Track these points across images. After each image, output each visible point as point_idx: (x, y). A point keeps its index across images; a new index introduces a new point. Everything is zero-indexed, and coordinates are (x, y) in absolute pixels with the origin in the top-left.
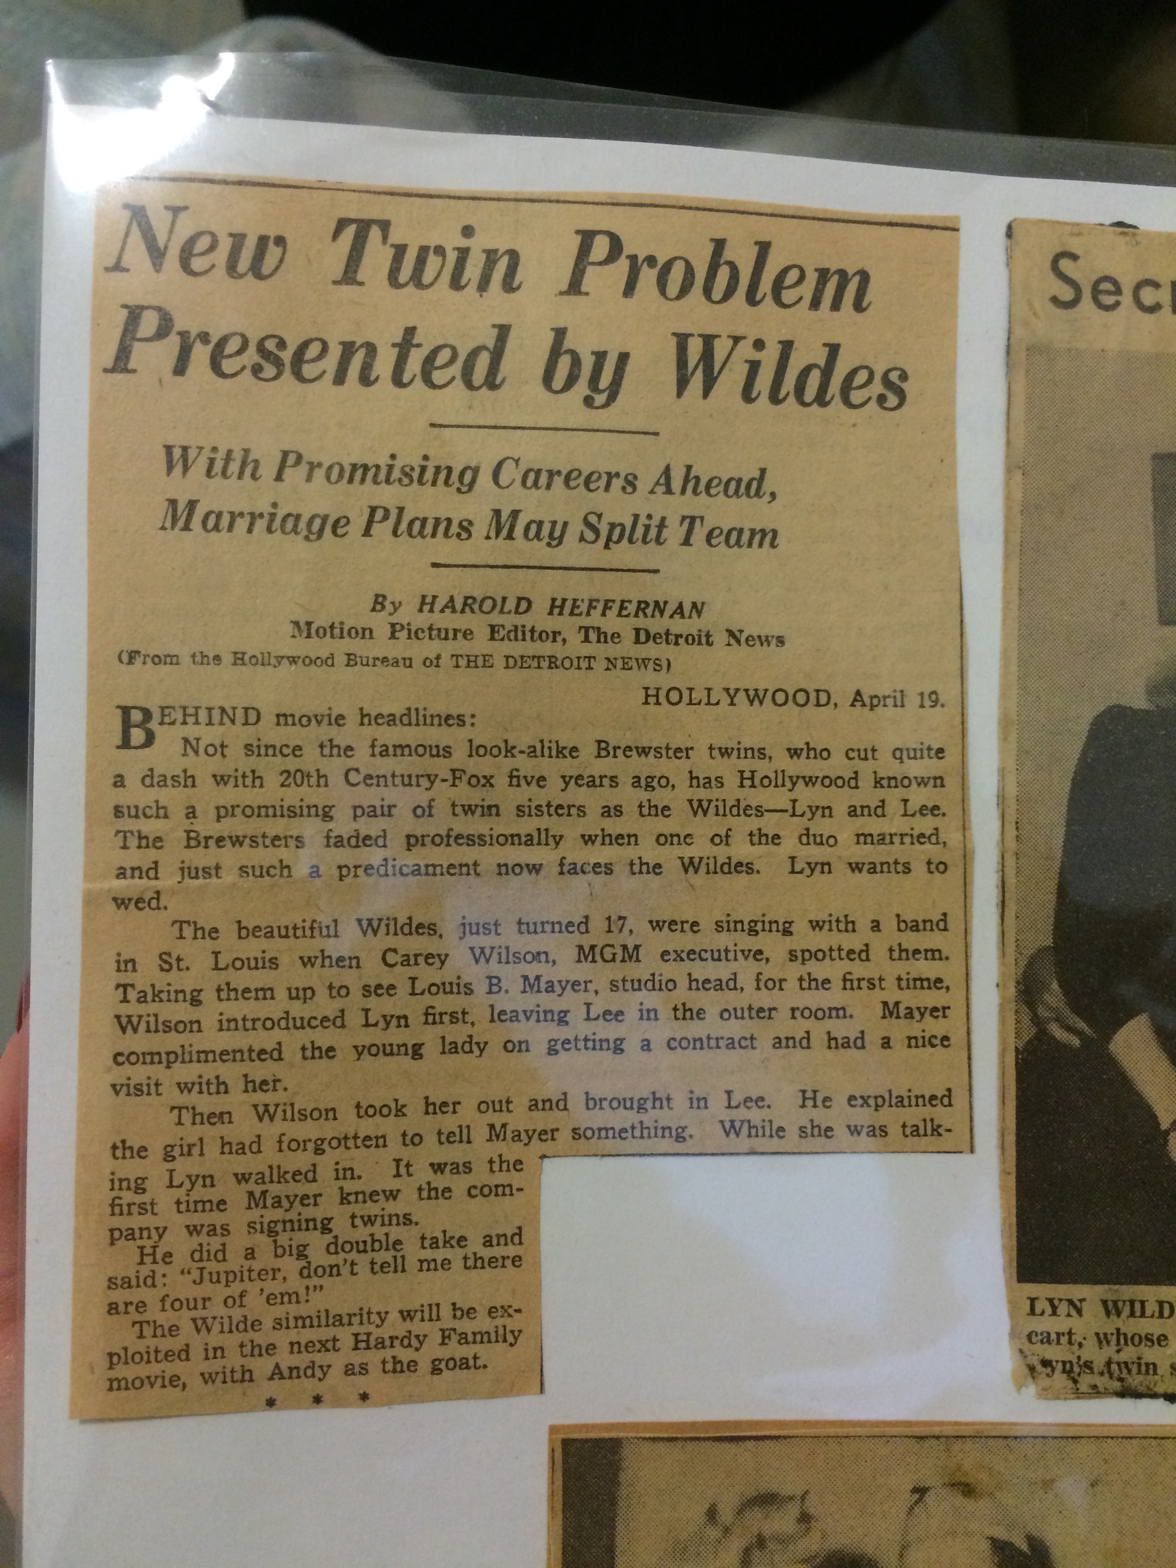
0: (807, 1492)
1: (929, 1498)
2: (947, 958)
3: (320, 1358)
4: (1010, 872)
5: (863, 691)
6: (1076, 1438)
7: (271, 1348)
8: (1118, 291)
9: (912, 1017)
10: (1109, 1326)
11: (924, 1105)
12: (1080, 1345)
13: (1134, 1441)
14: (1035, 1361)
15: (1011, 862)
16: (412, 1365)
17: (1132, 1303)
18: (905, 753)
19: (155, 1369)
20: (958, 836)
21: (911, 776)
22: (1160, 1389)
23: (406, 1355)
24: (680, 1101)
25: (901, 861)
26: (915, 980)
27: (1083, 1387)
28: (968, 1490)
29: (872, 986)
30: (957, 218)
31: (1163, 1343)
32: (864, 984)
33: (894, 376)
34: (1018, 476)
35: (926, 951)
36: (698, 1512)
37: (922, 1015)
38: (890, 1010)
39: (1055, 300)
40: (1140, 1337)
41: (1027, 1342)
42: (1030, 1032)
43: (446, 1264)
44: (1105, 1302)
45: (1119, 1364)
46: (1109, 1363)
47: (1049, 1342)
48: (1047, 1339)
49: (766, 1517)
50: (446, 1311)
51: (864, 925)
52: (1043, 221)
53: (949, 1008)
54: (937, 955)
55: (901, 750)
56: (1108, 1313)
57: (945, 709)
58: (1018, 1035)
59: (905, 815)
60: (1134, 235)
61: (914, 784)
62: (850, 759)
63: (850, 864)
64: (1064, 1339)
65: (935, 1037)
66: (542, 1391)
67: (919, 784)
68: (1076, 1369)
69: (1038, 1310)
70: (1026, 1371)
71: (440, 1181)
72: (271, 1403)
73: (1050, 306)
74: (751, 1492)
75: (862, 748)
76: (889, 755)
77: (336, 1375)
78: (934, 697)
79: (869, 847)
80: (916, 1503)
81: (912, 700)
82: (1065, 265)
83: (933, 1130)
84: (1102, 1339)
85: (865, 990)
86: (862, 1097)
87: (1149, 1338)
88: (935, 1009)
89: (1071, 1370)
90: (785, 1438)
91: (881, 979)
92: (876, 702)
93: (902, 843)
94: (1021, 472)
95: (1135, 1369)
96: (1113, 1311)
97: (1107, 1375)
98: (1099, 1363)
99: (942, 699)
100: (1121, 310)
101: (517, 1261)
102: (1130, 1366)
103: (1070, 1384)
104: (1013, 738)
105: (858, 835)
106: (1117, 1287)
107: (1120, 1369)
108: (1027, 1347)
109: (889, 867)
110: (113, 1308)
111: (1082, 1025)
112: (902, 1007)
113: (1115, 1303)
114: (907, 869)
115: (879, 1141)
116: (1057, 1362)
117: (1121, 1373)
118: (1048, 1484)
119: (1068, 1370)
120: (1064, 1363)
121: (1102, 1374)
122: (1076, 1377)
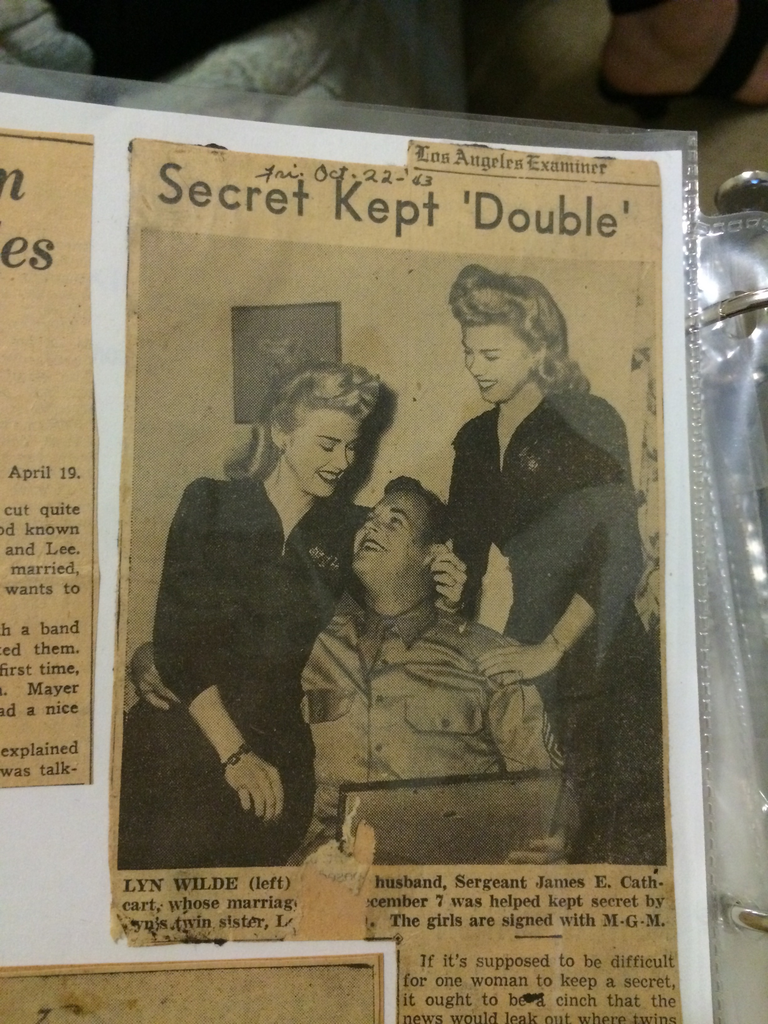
1: (51, 1017)
2: (78, 652)
4: (125, 592)
5: (18, 467)
6: (153, 972)
8: (209, 193)
9: (51, 693)
10: (178, 896)
11: (57, 753)
12: (158, 910)
13: (192, 972)
14: (127, 922)
15: (125, 585)
17: (195, 880)
18: (50, 510)
20: (89, 567)
21: (54, 526)
22: (212, 937)
25: (46, 585)
26: (54, 667)
27: (159, 938)
28: (78, 1010)
29: (21, 672)
30: (92, 137)
31: (215, 906)
32: (16, 671)
33: (43, 246)
34: (134, 319)
35: (62, 647)
37: (58, 692)
38: (34, 689)
39: (162, 197)
40: (200, 902)
41: (122, 909)
42: (134, 700)
44: (176, 881)
45: (185, 921)
46: (178, 921)
47: (137, 909)
48: (135, 907)
51: (16, 630)
52: (156, 141)
53: (78, 686)
54: (70, 650)
55: (47, 508)
56: (178, 888)
57: (81, 480)
58: (126, 703)
59: (49, 553)
60: (222, 154)
61: (56, 532)
62: (8, 514)
63: (7, 588)
64: (147, 907)
65: (67, 706)
67: (60, 532)
68: (155, 926)
69: (131, 888)
70: (122, 929)
73: (159, 201)
75: (17, 506)
76: (38, 511)
78: (72, 471)
79: (21, 576)
80: (42, 1020)
81: (56, 474)
82: (171, 173)
83: (63, 770)
84: (173, 906)
85: (16, 676)
86: (12, 750)
87: (206, 904)
88: (68, 687)
89: (152, 927)
91: (28, 668)
92: (29, 474)
93: (46, 573)
94: (136, 316)
95: (195, 924)
96: (182, 886)
97: (176, 929)
98: (171, 921)
99: (78, 473)
100: (210, 206)
102: (192, 922)
103: (151, 936)
104: (129, 499)
105: (13, 568)
106: (185, 870)
107: (186, 925)
108: (122, 913)
109: (36, 590)
111: (171, 695)
112: (43, 686)
113: (184, 880)
114: (50, 591)
115: (24, 779)
116: (142, 922)
117: (186, 927)
118: (132, 1004)
119: (149, 927)
120: (147, 923)
121: (173, 928)
122: (155, 931)
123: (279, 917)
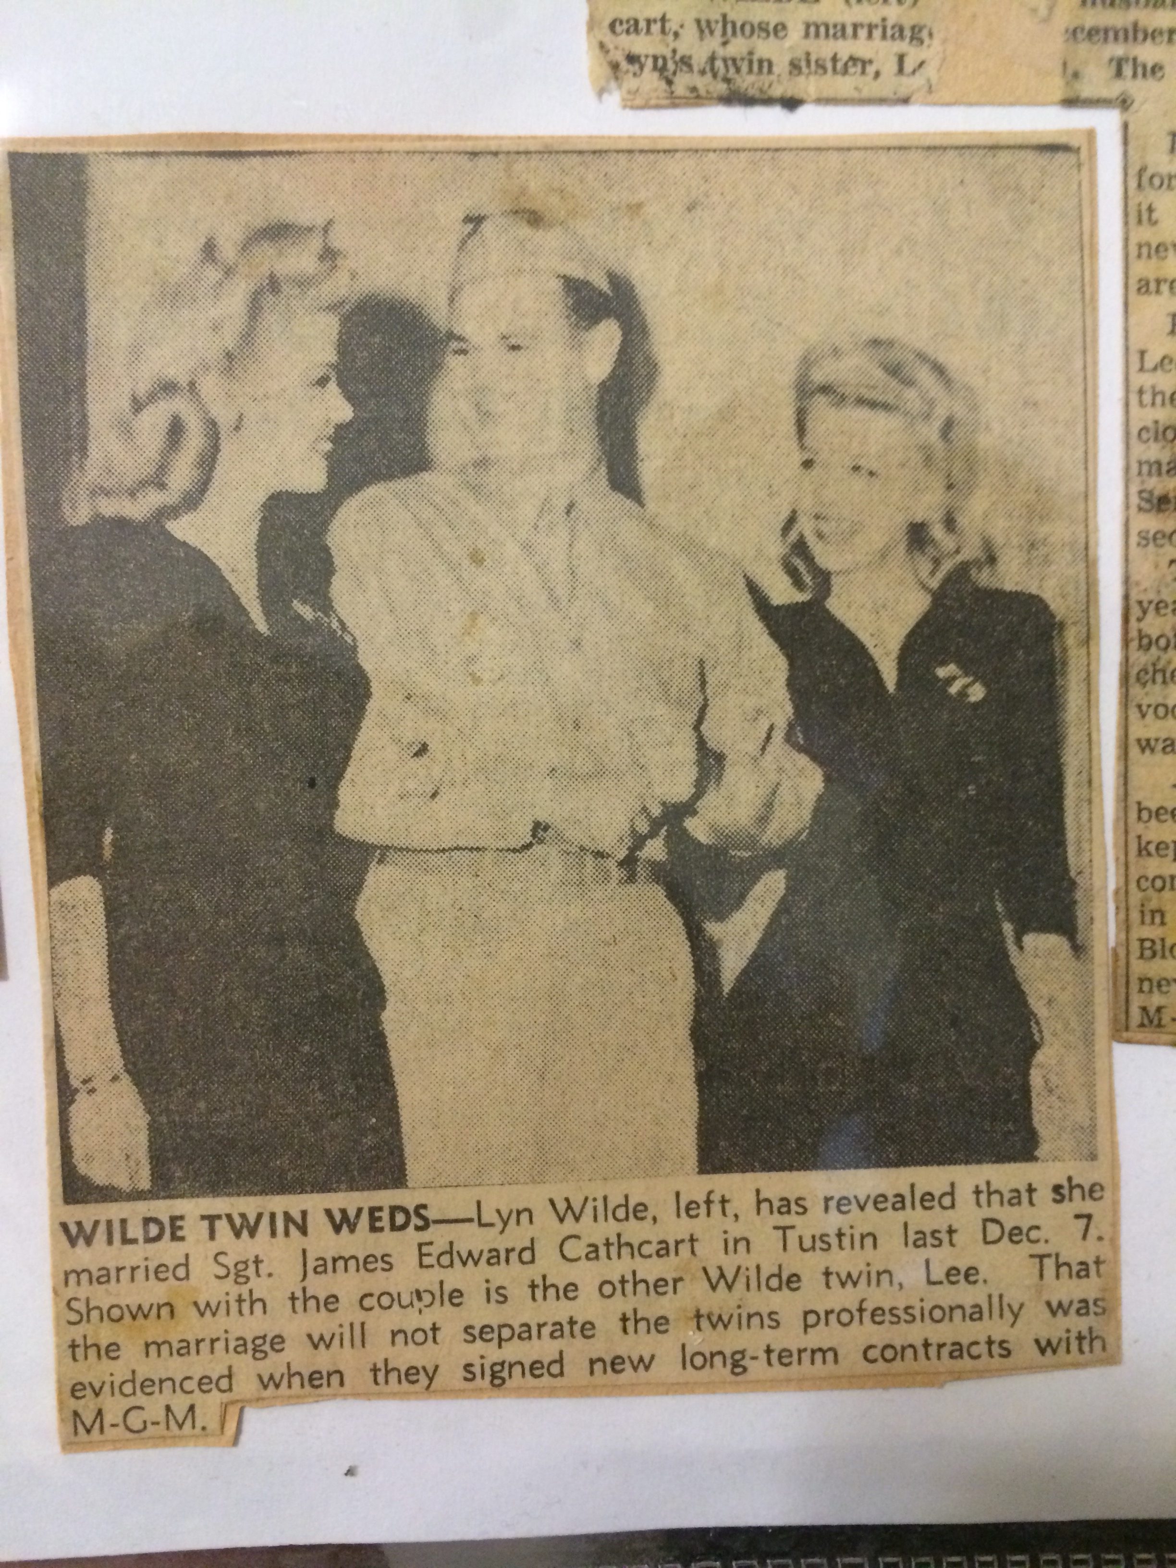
0: (330, 222)
1: (487, 228)
6: (669, 151)
10: (712, 11)
12: (676, 35)
13: (742, 155)
14: (619, 57)
22: (777, 91)
28: (535, 219)
31: (781, 34)
36: (191, 248)
40: (752, 27)
41: (608, 32)
45: (725, 60)
46: (712, 59)
47: (637, 31)
48: (634, 28)
49: (280, 254)
64: (656, 28)
68: (671, 66)
70: (608, 71)
74: (259, 223)
80: (470, 235)
84: (704, 28)
87: (763, 28)
89: (664, 68)
90: (300, 153)
95: (745, 68)
97: (709, 75)
98: (699, 58)
102: (739, 63)
103: (663, 85)
107: (726, 66)
108: (609, 39)
116: (647, 56)
117: (727, 70)
118: (635, 208)
119: (660, 66)
120: (655, 58)
121: (703, 72)
122: (670, 77)
123: (901, 58)
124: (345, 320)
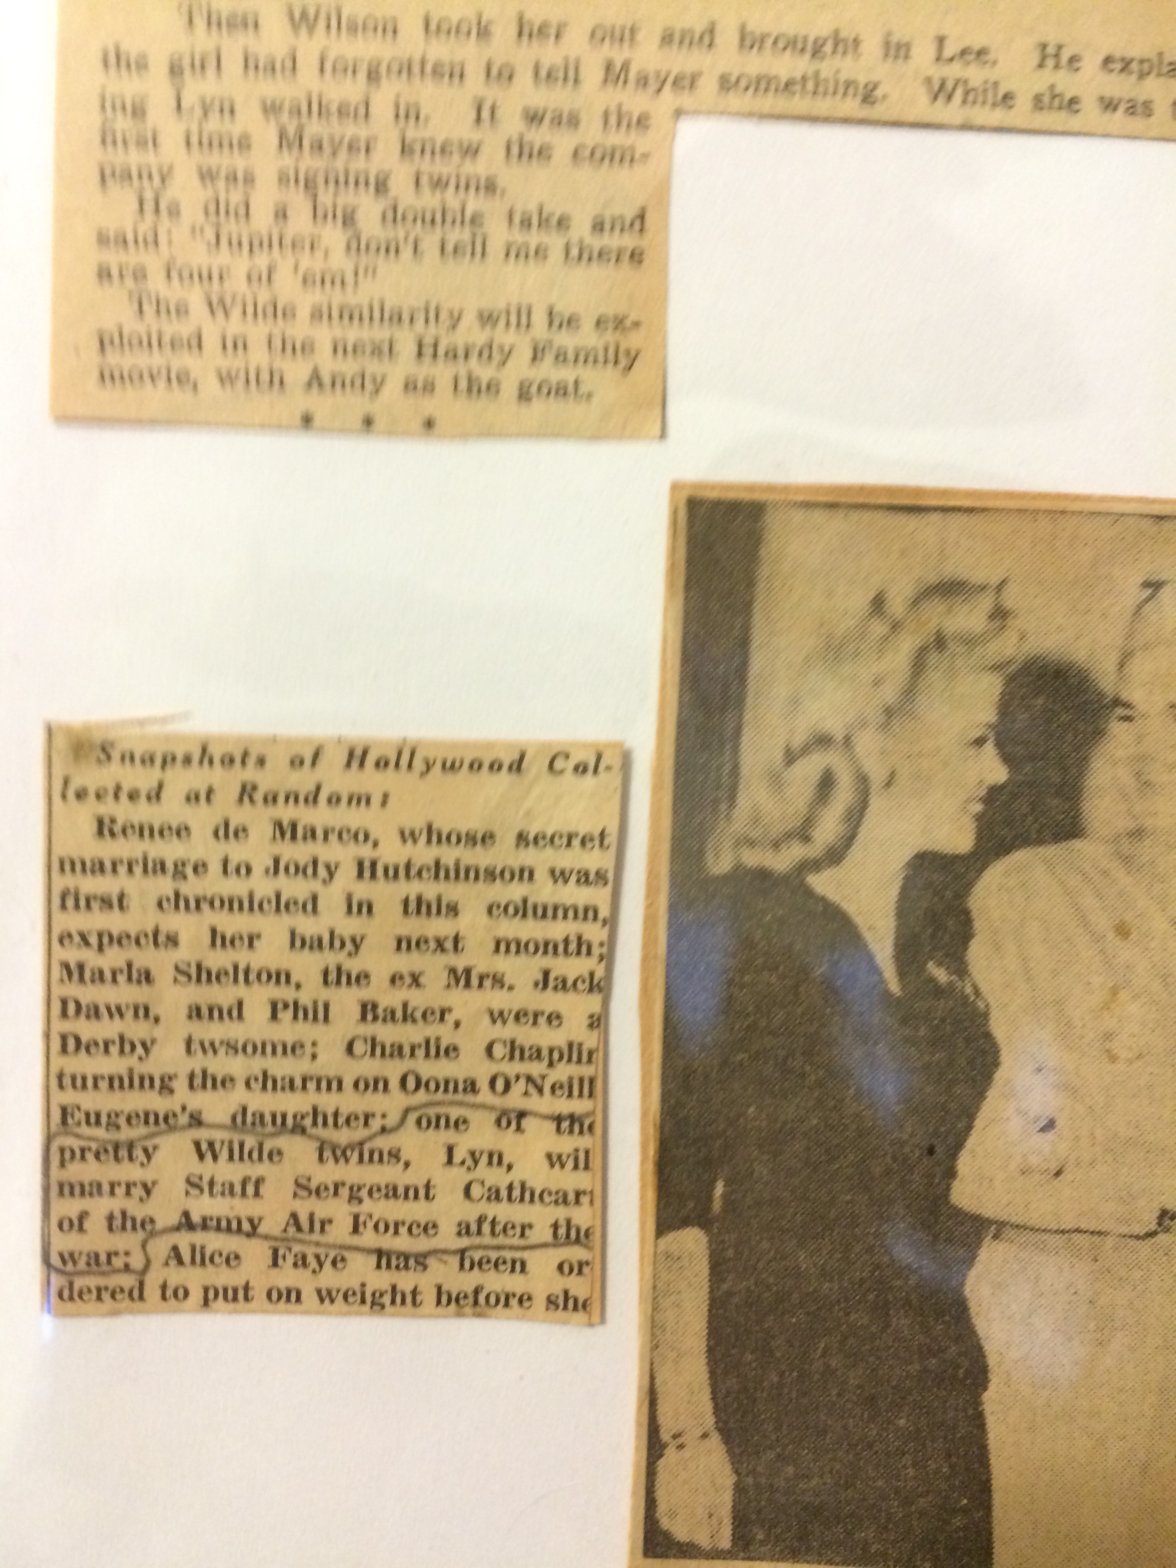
0: (1003, 583)
1: (1166, 593)
3: (373, 367)
7: (308, 348)
16: (493, 388)
19: (157, 360)
23: (485, 373)
24: (871, 46)
36: (861, 600)
43: (541, 253)
49: (949, 611)
50: (539, 319)
66: (663, 435)
71: (538, 136)
72: (307, 421)
74: (932, 578)
77: (393, 388)
80: (1148, 599)
86: (1122, 60)
90: (984, 510)
101: (636, 257)
110: (104, 274)
124: (1010, 680)
